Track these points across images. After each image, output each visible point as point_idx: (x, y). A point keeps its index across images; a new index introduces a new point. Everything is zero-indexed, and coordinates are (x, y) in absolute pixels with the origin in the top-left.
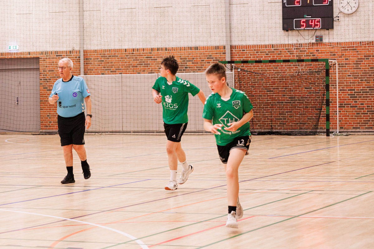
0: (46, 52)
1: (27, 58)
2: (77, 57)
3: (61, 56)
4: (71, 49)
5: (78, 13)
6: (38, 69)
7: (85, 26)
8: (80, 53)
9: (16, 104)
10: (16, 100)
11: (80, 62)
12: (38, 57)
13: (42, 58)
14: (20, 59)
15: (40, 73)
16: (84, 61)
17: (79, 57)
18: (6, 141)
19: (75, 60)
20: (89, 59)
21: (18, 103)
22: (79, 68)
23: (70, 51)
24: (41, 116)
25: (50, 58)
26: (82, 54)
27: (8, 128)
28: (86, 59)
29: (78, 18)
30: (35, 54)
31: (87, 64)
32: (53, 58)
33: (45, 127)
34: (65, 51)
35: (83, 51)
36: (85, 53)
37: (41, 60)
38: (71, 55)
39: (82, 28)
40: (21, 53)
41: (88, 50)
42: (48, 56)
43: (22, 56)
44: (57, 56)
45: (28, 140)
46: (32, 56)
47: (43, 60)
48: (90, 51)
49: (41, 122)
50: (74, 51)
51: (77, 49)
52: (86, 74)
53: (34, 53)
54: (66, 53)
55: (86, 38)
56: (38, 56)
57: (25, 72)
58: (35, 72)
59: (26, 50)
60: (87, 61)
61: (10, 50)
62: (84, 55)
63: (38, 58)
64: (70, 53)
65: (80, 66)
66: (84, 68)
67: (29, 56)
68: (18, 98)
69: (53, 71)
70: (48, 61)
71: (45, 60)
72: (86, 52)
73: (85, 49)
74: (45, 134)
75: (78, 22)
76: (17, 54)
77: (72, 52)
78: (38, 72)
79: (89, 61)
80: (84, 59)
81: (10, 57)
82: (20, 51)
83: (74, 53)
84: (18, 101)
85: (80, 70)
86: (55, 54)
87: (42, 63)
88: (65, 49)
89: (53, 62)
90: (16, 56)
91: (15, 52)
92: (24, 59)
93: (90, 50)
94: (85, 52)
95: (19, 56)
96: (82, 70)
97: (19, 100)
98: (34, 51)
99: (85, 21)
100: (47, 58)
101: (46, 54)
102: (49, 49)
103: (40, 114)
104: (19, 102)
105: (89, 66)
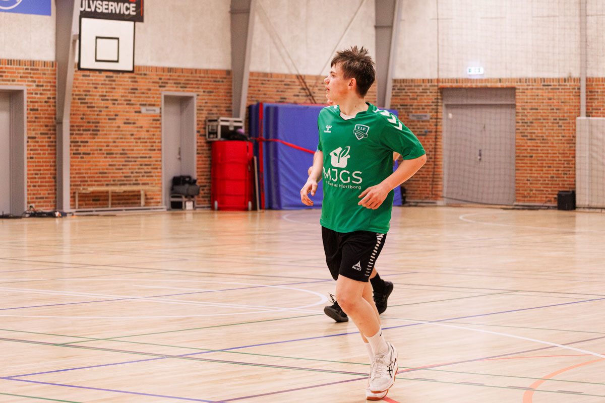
0: (526, 79)
1: (497, 89)
2: (575, 89)
3: (550, 85)
4: (565, 75)
5: (577, 19)
6: (513, 106)
7: (589, 39)
8: (580, 82)
9: (478, 160)
10: (478, 153)
11: (579, 96)
12: (513, 86)
13: (519, 89)
14: (486, 89)
15: (517, 113)
16: (587, 96)
17: (579, 89)
18: (461, 217)
19: (572, 92)
20: (594, 92)
21: (480, 159)
22: (578, 106)
23: (565, 79)
24: (516, 180)
25: (532, 89)
26: (583, 84)
27: (464, 198)
28: (590, 92)
29: (578, 27)
30: (509, 82)
31: (591, 99)
32: (538, 89)
33: (522, 197)
34: (556, 79)
35: (585, 79)
36: (588, 83)
37: (519, 92)
38: (566, 85)
39: (584, 42)
40: (487, 80)
41: (593, 78)
42: (529, 85)
43: (489, 85)
44: (544, 85)
45: (495, 218)
46: (505, 85)
47: (522, 92)
48: (598, 80)
49: (517, 190)
50: (571, 79)
51: (576, 75)
52: (589, 116)
53: (507, 80)
54: (559, 82)
55: (590, 59)
56: (514, 84)
57: (493, 110)
58: (508, 111)
59: (496, 75)
60: (591, 95)
61: (470, 75)
62: (587, 85)
63: (513, 89)
64: (565, 82)
65: (580, 102)
66: (587, 106)
67: (499, 85)
68: (480, 151)
69: (537, 109)
70: (529, 93)
71: (524, 92)
72: (590, 81)
73: (589, 75)
74: (523, 209)
75: (578, 33)
76: (481, 81)
77: (568, 79)
78: (513, 111)
79: (595, 95)
80: (587, 92)
81: (469, 85)
82: (485, 77)
83: (571, 82)
84: (480, 155)
85: (579, 109)
86: (541, 82)
87: (519, 95)
88: (556, 76)
89: (538, 96)
90: (479, 85)
91: (478, 77)
92: (492, 89)
93: (596, 78)
94: (588, 80)
95: (483, 84)
96: (583, 109)
97: (483, 153)
98: (508, 76)
99: (589, 32)
100: (527, 89)
101: (526, 82)
102: (531, 74)
103: (516, 176)
104: (483, 158)
105: (594, 103)
